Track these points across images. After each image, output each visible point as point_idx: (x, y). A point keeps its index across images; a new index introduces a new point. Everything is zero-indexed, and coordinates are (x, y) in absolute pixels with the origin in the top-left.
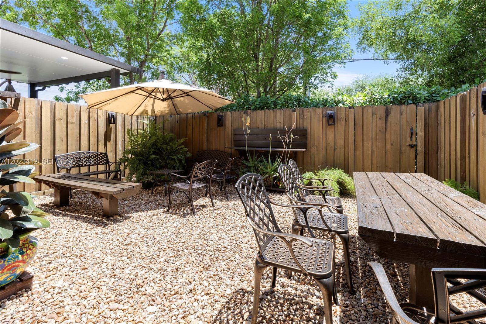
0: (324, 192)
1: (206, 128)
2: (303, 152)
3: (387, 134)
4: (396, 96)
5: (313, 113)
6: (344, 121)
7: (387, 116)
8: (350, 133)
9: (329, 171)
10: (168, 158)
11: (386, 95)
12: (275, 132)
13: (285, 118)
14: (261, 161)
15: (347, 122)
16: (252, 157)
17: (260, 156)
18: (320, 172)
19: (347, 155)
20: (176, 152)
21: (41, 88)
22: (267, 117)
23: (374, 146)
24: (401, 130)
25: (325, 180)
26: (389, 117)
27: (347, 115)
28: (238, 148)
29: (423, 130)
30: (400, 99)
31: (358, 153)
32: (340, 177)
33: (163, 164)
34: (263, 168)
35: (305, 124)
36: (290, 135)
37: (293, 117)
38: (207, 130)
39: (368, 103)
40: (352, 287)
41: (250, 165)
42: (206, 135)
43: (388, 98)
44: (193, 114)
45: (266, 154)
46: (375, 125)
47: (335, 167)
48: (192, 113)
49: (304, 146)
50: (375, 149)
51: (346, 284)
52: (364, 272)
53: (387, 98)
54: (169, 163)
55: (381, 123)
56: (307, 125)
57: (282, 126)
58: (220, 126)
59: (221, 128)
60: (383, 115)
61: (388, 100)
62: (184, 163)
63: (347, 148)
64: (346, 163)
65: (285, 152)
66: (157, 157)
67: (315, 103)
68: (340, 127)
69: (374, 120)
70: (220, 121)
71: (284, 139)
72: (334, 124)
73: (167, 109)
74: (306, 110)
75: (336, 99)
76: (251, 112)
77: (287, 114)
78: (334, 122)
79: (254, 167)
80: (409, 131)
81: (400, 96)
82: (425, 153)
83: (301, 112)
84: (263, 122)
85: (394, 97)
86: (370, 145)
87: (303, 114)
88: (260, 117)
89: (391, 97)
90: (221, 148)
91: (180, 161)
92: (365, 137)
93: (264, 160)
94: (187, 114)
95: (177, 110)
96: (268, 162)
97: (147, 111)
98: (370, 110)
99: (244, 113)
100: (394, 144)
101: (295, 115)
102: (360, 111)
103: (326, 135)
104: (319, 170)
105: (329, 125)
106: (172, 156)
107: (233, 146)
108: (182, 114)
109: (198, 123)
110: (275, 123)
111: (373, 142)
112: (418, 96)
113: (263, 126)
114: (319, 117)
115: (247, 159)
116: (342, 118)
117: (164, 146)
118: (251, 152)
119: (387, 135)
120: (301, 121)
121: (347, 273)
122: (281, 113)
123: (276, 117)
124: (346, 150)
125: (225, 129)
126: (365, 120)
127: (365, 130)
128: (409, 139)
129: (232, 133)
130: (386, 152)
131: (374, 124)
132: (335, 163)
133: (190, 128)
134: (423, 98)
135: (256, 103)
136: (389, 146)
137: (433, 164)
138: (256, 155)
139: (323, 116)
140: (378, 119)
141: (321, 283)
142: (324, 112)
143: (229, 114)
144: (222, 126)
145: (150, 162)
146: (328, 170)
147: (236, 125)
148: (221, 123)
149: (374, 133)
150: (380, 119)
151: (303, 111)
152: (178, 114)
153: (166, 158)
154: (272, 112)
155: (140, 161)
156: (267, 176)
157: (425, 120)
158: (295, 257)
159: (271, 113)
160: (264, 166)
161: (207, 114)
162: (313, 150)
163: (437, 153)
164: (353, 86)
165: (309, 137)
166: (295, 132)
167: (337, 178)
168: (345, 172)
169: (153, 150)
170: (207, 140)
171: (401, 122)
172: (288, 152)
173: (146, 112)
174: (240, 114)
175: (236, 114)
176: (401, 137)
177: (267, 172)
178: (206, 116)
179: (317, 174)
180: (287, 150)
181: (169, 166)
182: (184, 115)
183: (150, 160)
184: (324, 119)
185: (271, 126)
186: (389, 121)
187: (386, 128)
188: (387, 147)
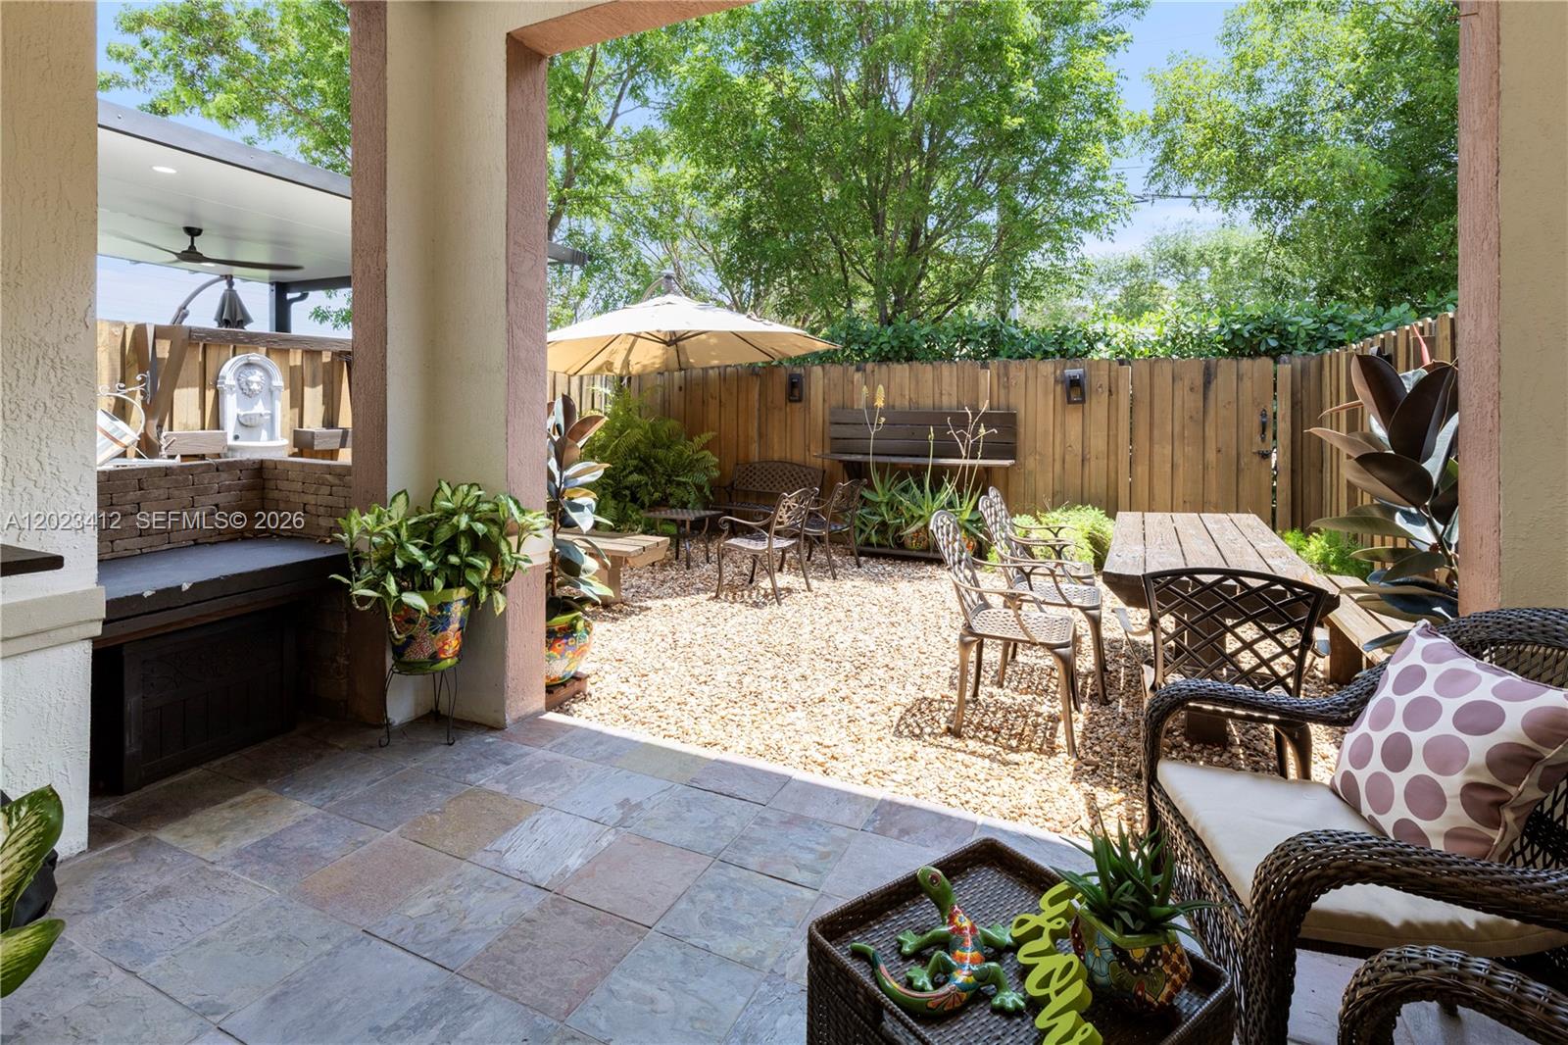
0: (1057, 548)
1: (757, 405)
2: (1006, 468)
3: (1207, 424)
4: (1237, 327)
5: (1031, 373)
6: (1107, 394)
7: (1207, 384)
8: (1121, 424)
9: (1070, 512)
10: (669, 481)
11: (1213, 325)
12: (937, 417)
13: (961, 384)
14: (905, 490)
15: (1114, 397)
16: (882, 481)
17: (902, 477)
18: (1048, 515)
19: (1113, 475)
20: (690, 466)
21: (298, 295)
22: (917, 382)
23: (1178, 454)
24: (1241, 416)
25: (1061, 528)
26: (1213, 386)
27: (1113, 380)
28: (846, 457)
29: (1288, 419)
30: (1247, 335)
31: (1139, 469)
32: (1097, 525)
33: (657, 495)
34: (911, 506)
35: (1012, 401)
36: (978, 426)
37: (982, 381)
38: (759, 410)
39: (1169, 344)
40: (1105, 696)
41: (878, 500)
42: (756, 425)
43: (1219, 333)
44: (722, 370)
45: (918, 472)
46: (1180, 403)
47: (1084, 503)
48: (719, 367)
49: (1009, 451)
50: (1181, 462)
51: (1097, 694)
52: (1128, 682)
53: (1216, 332)
54: (671, 495)
55: (1194, 401)
56: (1018, 402)
57: (955, 403)
58: (796, 401)
59: (798, 405)
60: (1199, 381)
61: (1218, 338)
62: (708, 493)
63: (1112, 458)
64: (1111, 493)
65: (964, 467)
66: (643, 478)
67: (1034, 342)
68: (1098, 405)
69: (1176, 393)
70: (795, 389)
71: (962, 437)
72: (1083, 401)
73: (658, 361)
74: (1014, 363)
75: (1090, 329)
76: (876, 368)
77: (966, 374)
78: (1083, 394)
79: (887, 504)
80: (1257, 420)
81: (1249, 327)
82: (1293, 471)
83: (1002, 371)
84: (907, 393)
85: (1234, 333)
86: (1168, 450)
87: (1007, 375)
88: (898, 380)
89: (1226, 330)
90: (798, 457)
91: (700, 488)
92: (1156, 433)
93: (915, 486)
94: (705, 370)
95: (682, 359)
96: (922, 492)
97: (612, 364)
98: (1167, 368)
99: (858, 370)
100: (1223, 450)
101: (986, 377)
102: (1145, 369)
103: (1063, 424)
104: (1045, 510)
105: (1070, 401)
106: (678, 476)
107: (827, 451)
108: (692, 368)
109: (735, 394)
110: (937, 396)
111: (1176, 444)
112: (1290, 328)
113: (907, 403)
114: (1046, 383)
115: (871, 487)
116: (1101, 386)
117: (661, 453)
118: (881, 468)
119: (1207, 429)
120: (1002, 391)
121: (1098, 682)
122: (951, 372)
123: (938, 380)
124: (1112, 465)
125: (807, 410)
126: (1157, 391)
127: (1156, 416)
128: (1258, 438)
129: (827, 418)
130: (1205, 468)
131: (1178, 402)
132: (1086, 495)
133: (713, 405)
134: (1303, 335)
135: (881, 340)
136: (1211, 455)
137: (1313, 495)
138: (891, 477)
139: (1056, 381)
140: (1187, 389)
141: (1056, 653)
142: (1058, 372)
143: (817, 371)
144: (800, 400)
145: (627, 492)
146: (1067, 510)
147: (836, 399)
148: (796, 392)
149: (1176, 424)
150: (1192, 389)
151: (1006, 367)
152: (681, 369)
153: (663, 481)
154: (929, 367)
155: (604, 489)
156: (920, 524)
157: (1293, 394)
158: (1022, 627)
159: (926, 371)
160: (913, 500)
161: (757, 369)
162: (1031, 463)
163: (1321, 471)
164: (1148, 254)
165: (1022, 430)
166: (988, 419)
167: (1088, 529)
168: (1107, 516)
169: (635, 462)
170: (760, 435)
171: (1241, 398)
172: (972, 468)
173: (609, 365)
174: (845, 371)
175: (835, 371)
176: (1241, 433)
177: (921, 516)
178: (757, 375)
179: (1042, 519)
180: (968, 462)
181: (672, 501)
182: (697, 373)
183: (627, 488)
184: (1059, 388)
185: (927, 402)
186: (1212, 395)
187: (1205, 412)
188: (1207, 455)
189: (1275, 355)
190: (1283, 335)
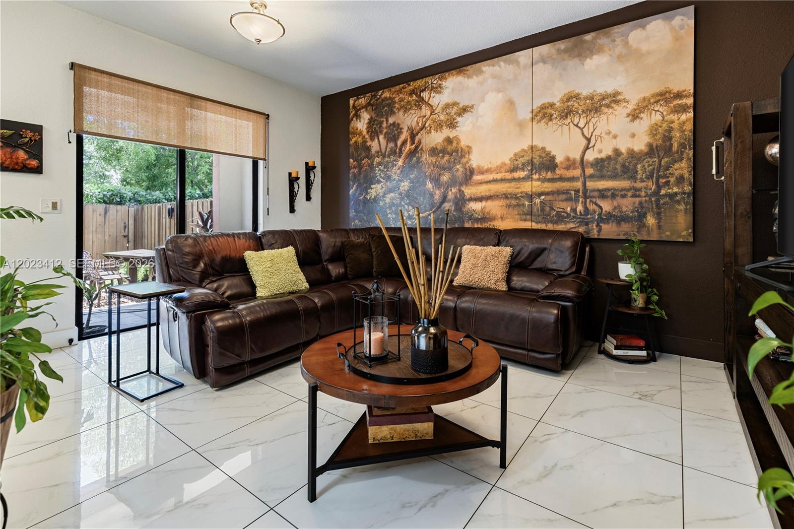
3: (105, 227)
7: (106, 213)
24: (117, 224)
26: (108, 214)
29: (133, 225)
30: (108, 196)
46: (96, 220)
55: (100, 219)
60: (103, 212)
69: (94, 217)
80: (123, 225)
85: (104, 195)
98: (91, 208)
100: (111, 235)
111: (94, 234)
119: (105, 229)
128: (123, 231)
130: (105, 242)
136: (107, 237)
140: (98, 215)
149: (94, 227)
150: (100, 215)
157: (134, 217)
163: (142, 240)
171: (117, 218)
176: (117, 230)
186: (107, 217)
187: (105, 223)
188: (106, 237)
189: (120, 203)
190: (122, 197)
